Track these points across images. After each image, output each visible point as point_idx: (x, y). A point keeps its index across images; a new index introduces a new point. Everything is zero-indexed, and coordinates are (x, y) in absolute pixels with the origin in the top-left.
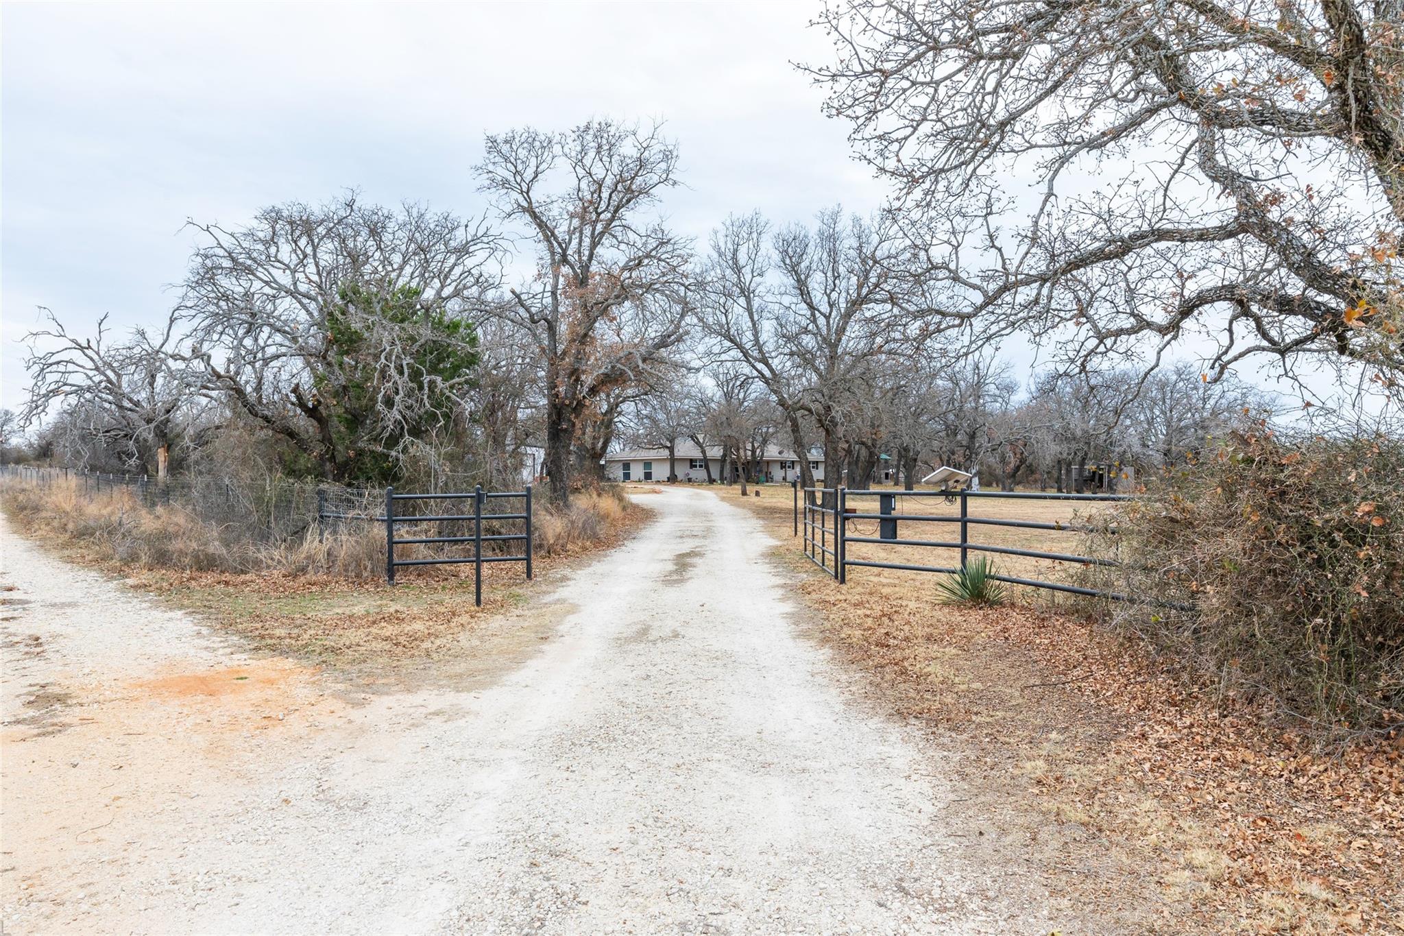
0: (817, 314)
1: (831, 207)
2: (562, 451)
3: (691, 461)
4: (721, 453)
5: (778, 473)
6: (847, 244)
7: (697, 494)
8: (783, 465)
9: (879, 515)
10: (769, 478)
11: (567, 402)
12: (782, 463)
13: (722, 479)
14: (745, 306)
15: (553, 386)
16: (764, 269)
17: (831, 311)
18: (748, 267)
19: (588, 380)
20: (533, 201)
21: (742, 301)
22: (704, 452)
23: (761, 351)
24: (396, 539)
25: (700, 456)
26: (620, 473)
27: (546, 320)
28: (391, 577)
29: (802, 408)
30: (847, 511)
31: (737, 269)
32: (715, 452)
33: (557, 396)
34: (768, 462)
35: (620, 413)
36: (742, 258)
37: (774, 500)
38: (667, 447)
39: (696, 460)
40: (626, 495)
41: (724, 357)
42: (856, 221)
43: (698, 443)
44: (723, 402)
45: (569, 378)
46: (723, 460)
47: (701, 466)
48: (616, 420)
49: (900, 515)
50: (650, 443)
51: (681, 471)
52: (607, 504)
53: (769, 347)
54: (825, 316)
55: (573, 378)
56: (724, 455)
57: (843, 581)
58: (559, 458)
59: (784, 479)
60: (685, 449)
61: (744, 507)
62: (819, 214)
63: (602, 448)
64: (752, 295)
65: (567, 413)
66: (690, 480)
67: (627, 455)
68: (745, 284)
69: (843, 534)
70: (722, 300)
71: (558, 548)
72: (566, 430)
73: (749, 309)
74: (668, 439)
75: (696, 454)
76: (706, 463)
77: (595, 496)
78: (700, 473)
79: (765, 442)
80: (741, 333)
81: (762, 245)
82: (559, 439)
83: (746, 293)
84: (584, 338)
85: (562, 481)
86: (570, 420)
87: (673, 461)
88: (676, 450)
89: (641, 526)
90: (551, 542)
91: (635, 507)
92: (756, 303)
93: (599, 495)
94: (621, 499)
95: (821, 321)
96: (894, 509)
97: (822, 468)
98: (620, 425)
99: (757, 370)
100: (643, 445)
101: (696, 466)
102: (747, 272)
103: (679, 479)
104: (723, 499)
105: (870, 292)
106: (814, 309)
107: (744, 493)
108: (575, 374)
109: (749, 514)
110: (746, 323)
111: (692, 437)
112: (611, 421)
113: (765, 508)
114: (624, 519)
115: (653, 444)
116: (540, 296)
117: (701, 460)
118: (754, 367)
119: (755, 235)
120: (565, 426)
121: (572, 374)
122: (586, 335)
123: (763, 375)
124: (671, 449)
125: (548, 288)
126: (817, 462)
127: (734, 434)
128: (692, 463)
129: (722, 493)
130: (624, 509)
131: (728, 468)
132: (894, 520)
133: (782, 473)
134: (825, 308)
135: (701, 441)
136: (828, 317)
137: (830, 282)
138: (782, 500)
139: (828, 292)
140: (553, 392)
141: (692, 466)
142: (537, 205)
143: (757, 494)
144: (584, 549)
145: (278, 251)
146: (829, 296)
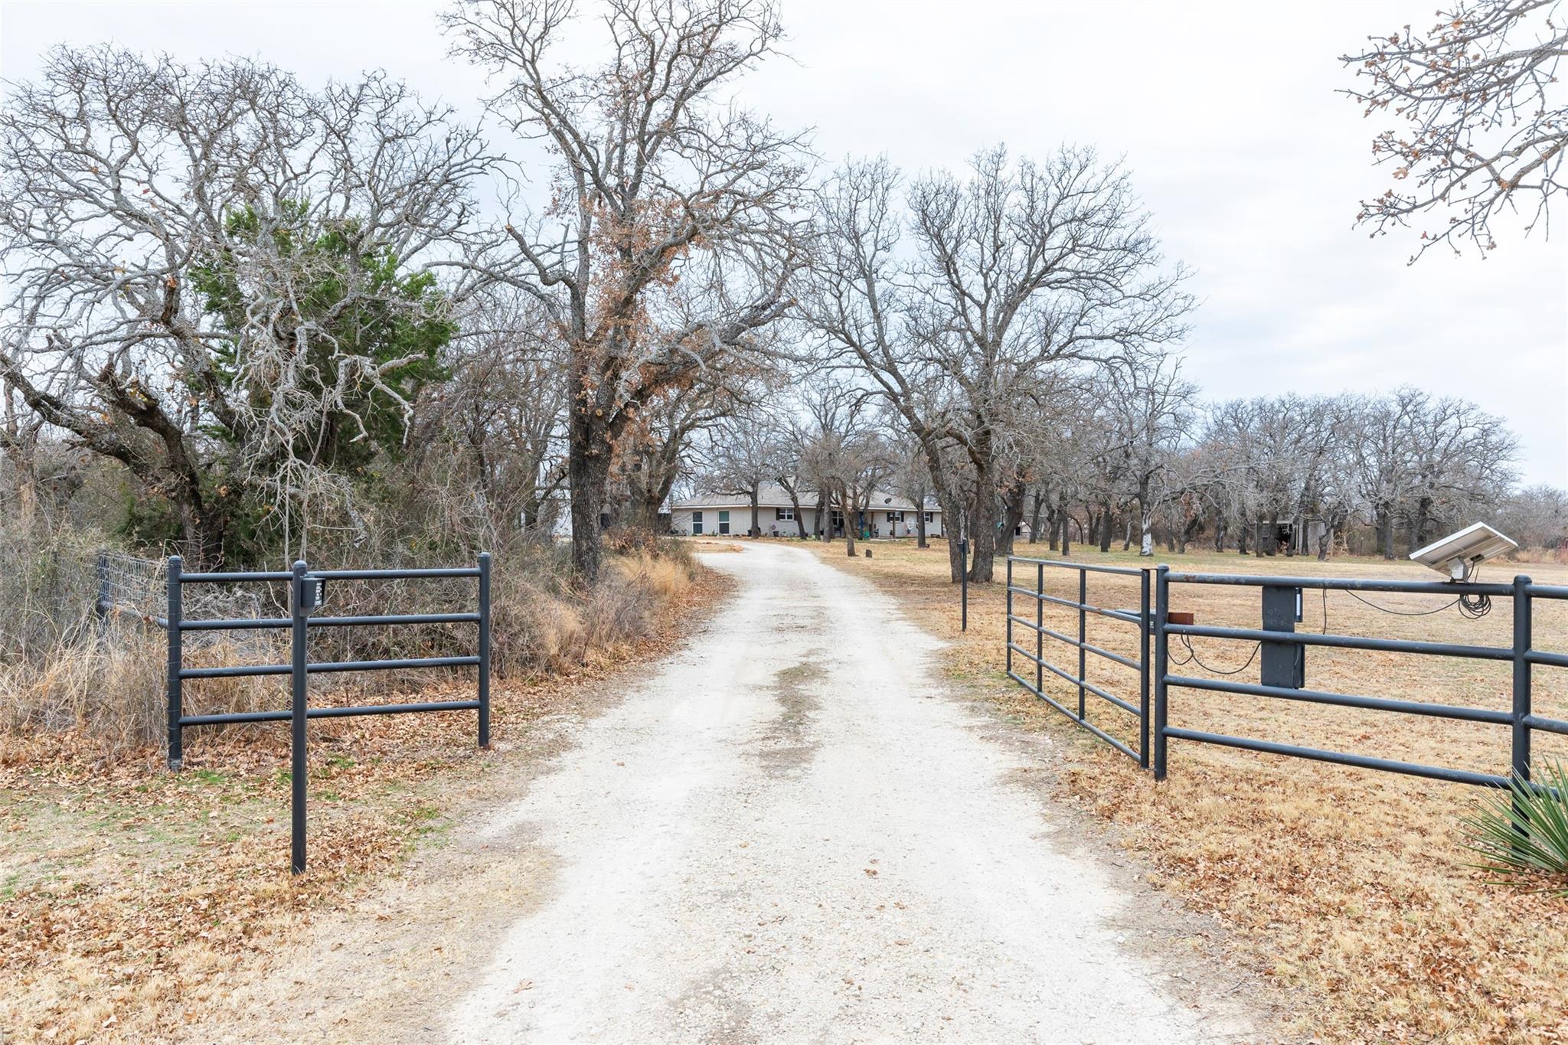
0: (968, 301)
1: (993, 147)
2: (591, 490)
3: (778, 510)
4: (817, 499)
5: (883, 526)
6: (1014, 203)
7: (789, 553)
8: (891, 516)
9: (1258, 627)
10: (873, 533)
11: (599, 412)
12: (889, 514)
13: (819, 533)
14: (866, 290)
15: (577, 386)
16: (891, 240)
17: (989, 297)
18: (870, 234)
19: (631, 377)
20: (543, 78)
21: (861, 284)
22: (794, 499)
23: (886, 354)
24: (185, 669)
25: (790, 504)
26: (689, 525)
27: (567, 282)
28: (176, 752)
29: (949, 434)
30: (1172, 618)
31: (856, 238)
32: (809, 500)
33: (583, 402)
34: (873, 513)
35: (688, 445)
36: (862, 223)
37: (893, 563)
38: (748, 493)
39: (784, 510)
40: (694, 555)
41: (834, 362)
42: (1028, 168)
43: (788, 488)
44: (820, 436)
45: (603, 373)
46: (819, 510)
47: (790, 517)
48: (683, 454)
49: (1316, 632)
50: (727, 487)
51: (766, 522)
52: (665, 572)
53: (898, 351)
54: (978, 303)
55: (609, 373)
56: (821, 504)
57: (1161, 773)
58: (587, 502)
59: (892, 533)
60: (772, 495)
61: (857, 574)
62: (973, 159)
63: (662, 490)
64: (874, 275)
65: (598, 430)
66: (776, 534)
67: (698, 502)
68: (864, 258)
69: (1163, 668)
70: (835, 280)
71: (566, 662)
72: (597, 458)
73: (870, 295)
74: (749, 483)
75: (785, 501)
76: (797, 514)
77: (647, 558)
78: (790, 526)
79: (871, 486)
80: (859, 327)
81: (890, 205)
82: (586, 472)
83: (867, 273)
84: (625, 306)
85: (590, 538)
86: (603, 441)
87: (755, 510)
88: (759, 497)
89: (716, 606)
90: (554, 651)
91: (707, 572)
92: (880, 287)
93: (656, 557)
94: (686, 561)
95: (975, 313)
96: (1300, 619)
97: (937, 520)
98: (687, 461)
99: (881, 381)
100: (717, 490)
101: (783, 517)
102: (868, 242)
103: (763, 532)
104: (824, 560)
105: (1047, 270)
106: (964, 293)
107: (851, 553)
108: (612, 366)
109: (870, 587)
110: (865, 314)
111: (780, 480)
112: (675, 451)
113: (887, 576)
114: (691, 592)
115: (730, 490)
116: (558, 249)
117: (790, 510)
118: (877, 376)
119: (879, 190)
120: (595, 452)
121: (607, 367)
122: (628, 301)
123: (889, 388)
124: (754, 495)
125: (573, 236)
126: (932, 513)
127: (839, 474)
128: (779, 513)
129: (820, 552)
130: (691, 577)
131: (825, 519)
132: (1300, 644)
133: (889, 526)
134: (979, 294)
135: (792, 485)
136: (983, 307)
137: (988, 254)
138: (904, 563)
139: (985, 271)
140: (577, 397)
141: (779, 517)
142: (550, 85)
143: (869, 554)
144: (618, 659)
145: (88, 135)
146: (985, 276)
